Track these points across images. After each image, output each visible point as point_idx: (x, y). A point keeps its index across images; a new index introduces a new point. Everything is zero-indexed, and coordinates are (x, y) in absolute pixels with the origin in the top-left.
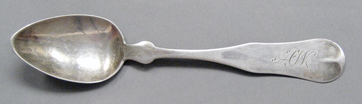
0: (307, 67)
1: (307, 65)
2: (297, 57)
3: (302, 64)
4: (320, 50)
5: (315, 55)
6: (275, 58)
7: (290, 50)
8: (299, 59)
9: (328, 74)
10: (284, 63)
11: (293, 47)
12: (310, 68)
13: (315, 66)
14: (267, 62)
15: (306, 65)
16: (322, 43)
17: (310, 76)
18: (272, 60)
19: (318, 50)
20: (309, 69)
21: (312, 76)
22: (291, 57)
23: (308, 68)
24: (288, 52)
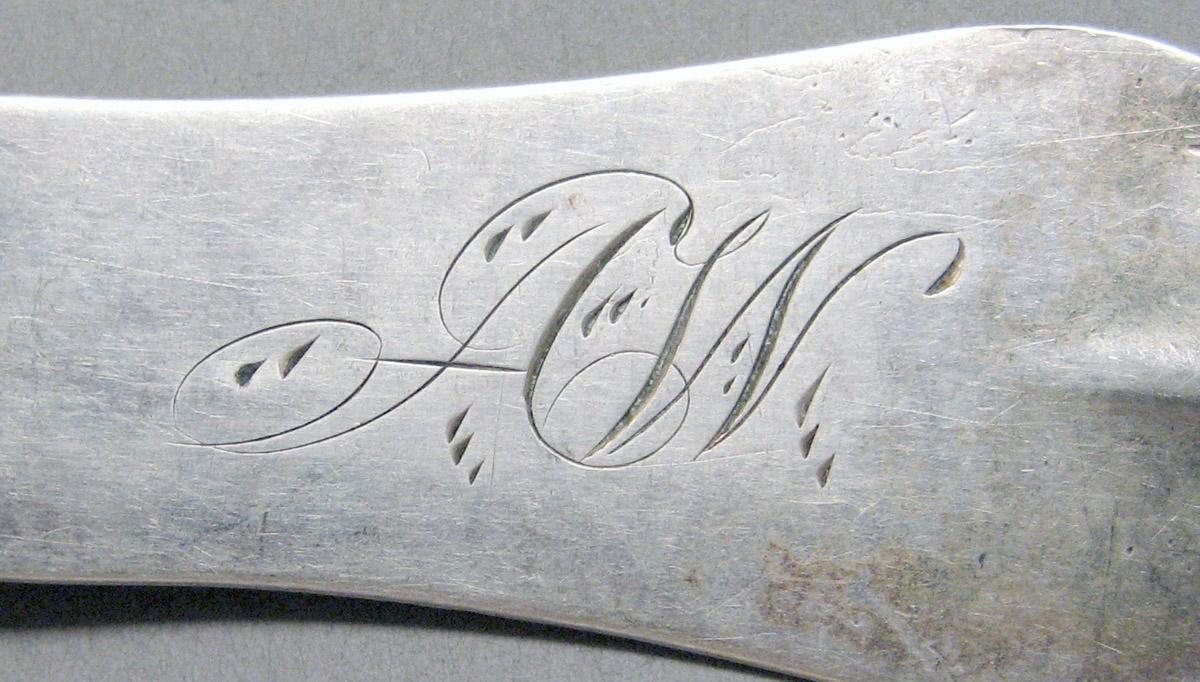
0: (824, 472)
1: (818, 453)
2: (652, 319)
3: (725, 429)
4: (1024, 202)
5: (941, 282)
6: (298, 334)
7: (533, 205)
8: (687, 355)
9: (1155, 576)
10: (443, 420)
11: (583, 156)
12: (871, 482)
13: (943, 453)
14: (147, 402)
15: (808, 442)
16: (1048, 96)
17: (861, 625)
18: (246, 373)
19: (999, 208)
20: (847, 511)
21: (896, 619)
22: (558, 321)
23: (832, 495)
24: (514, 236)
